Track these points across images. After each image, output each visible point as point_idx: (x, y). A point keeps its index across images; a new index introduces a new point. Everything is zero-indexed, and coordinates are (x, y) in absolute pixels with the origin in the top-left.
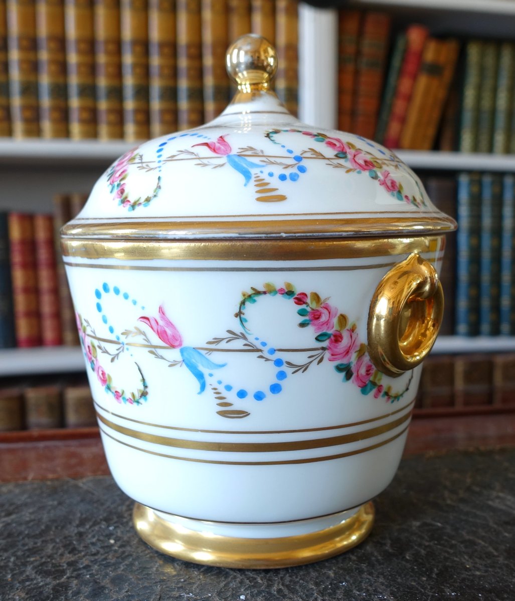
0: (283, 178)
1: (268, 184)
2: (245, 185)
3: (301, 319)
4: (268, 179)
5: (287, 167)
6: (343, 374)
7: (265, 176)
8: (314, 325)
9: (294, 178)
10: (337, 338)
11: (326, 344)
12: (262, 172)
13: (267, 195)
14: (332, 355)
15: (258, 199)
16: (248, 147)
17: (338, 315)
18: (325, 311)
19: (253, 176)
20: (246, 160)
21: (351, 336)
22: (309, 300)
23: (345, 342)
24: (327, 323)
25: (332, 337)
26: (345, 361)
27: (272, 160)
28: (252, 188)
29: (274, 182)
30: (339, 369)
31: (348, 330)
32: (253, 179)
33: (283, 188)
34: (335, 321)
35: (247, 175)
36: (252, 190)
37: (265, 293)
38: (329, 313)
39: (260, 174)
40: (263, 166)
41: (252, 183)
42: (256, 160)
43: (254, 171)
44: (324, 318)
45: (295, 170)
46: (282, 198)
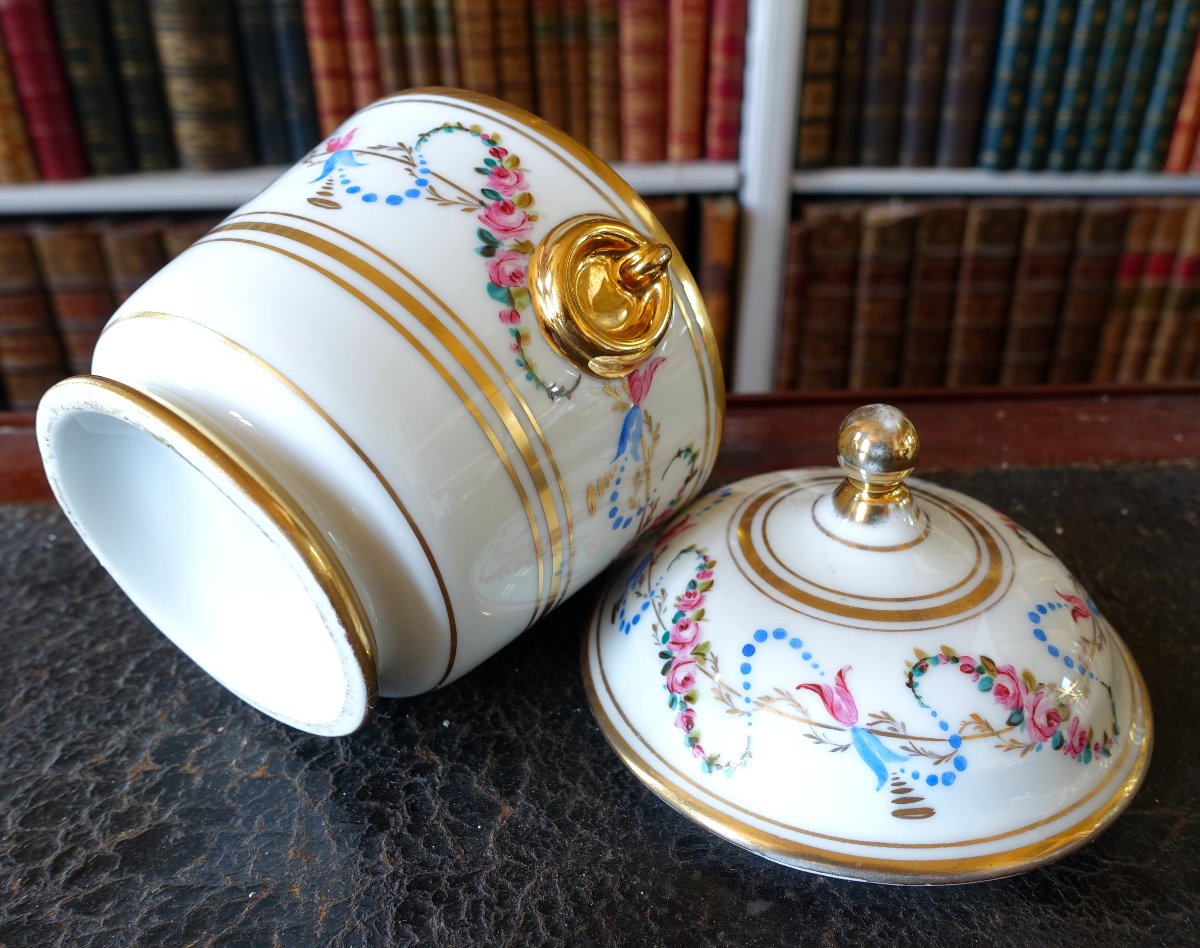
0: (932, 780)
1: (910, 790)
2: (878, 790)
3: (483, 166)
4: (910, 783)
5: (940, 760)
6: (483, 244)
7: (906, 778)
8: (492, 178)
9: (948, 780)
10: (507, 208)
11: (489, 202)
12: (902, 771)
13: (909, 807)
14: (487, 216)
15: (896, 814)
16: (882, 712)
17: (526, 191)
18: (515, 179)
19: (890, 777)
20: (879, 743)
21: (524, 222)
22: (505, 158)
23: (512, 219)
24: (508, 187)
25: (501, 203)
26: (496, 235)
27: (918, 744)
28: (886, 796)
29: (919, 788)
30: (482, 234)
31: (524, 212)
32: (889, 782)
33: (931, 796)
34: (518, 193)
35: (881, 773)
36: (885, 799)
37: (467, 130)
38: (518, 182)
39: (900, 774)
40: (904, 759)
41: (888, 787)
42: (893, 744)
43: (892, 768)
44: (507, 181)
45: (948, 767)
46: (928, 813)
